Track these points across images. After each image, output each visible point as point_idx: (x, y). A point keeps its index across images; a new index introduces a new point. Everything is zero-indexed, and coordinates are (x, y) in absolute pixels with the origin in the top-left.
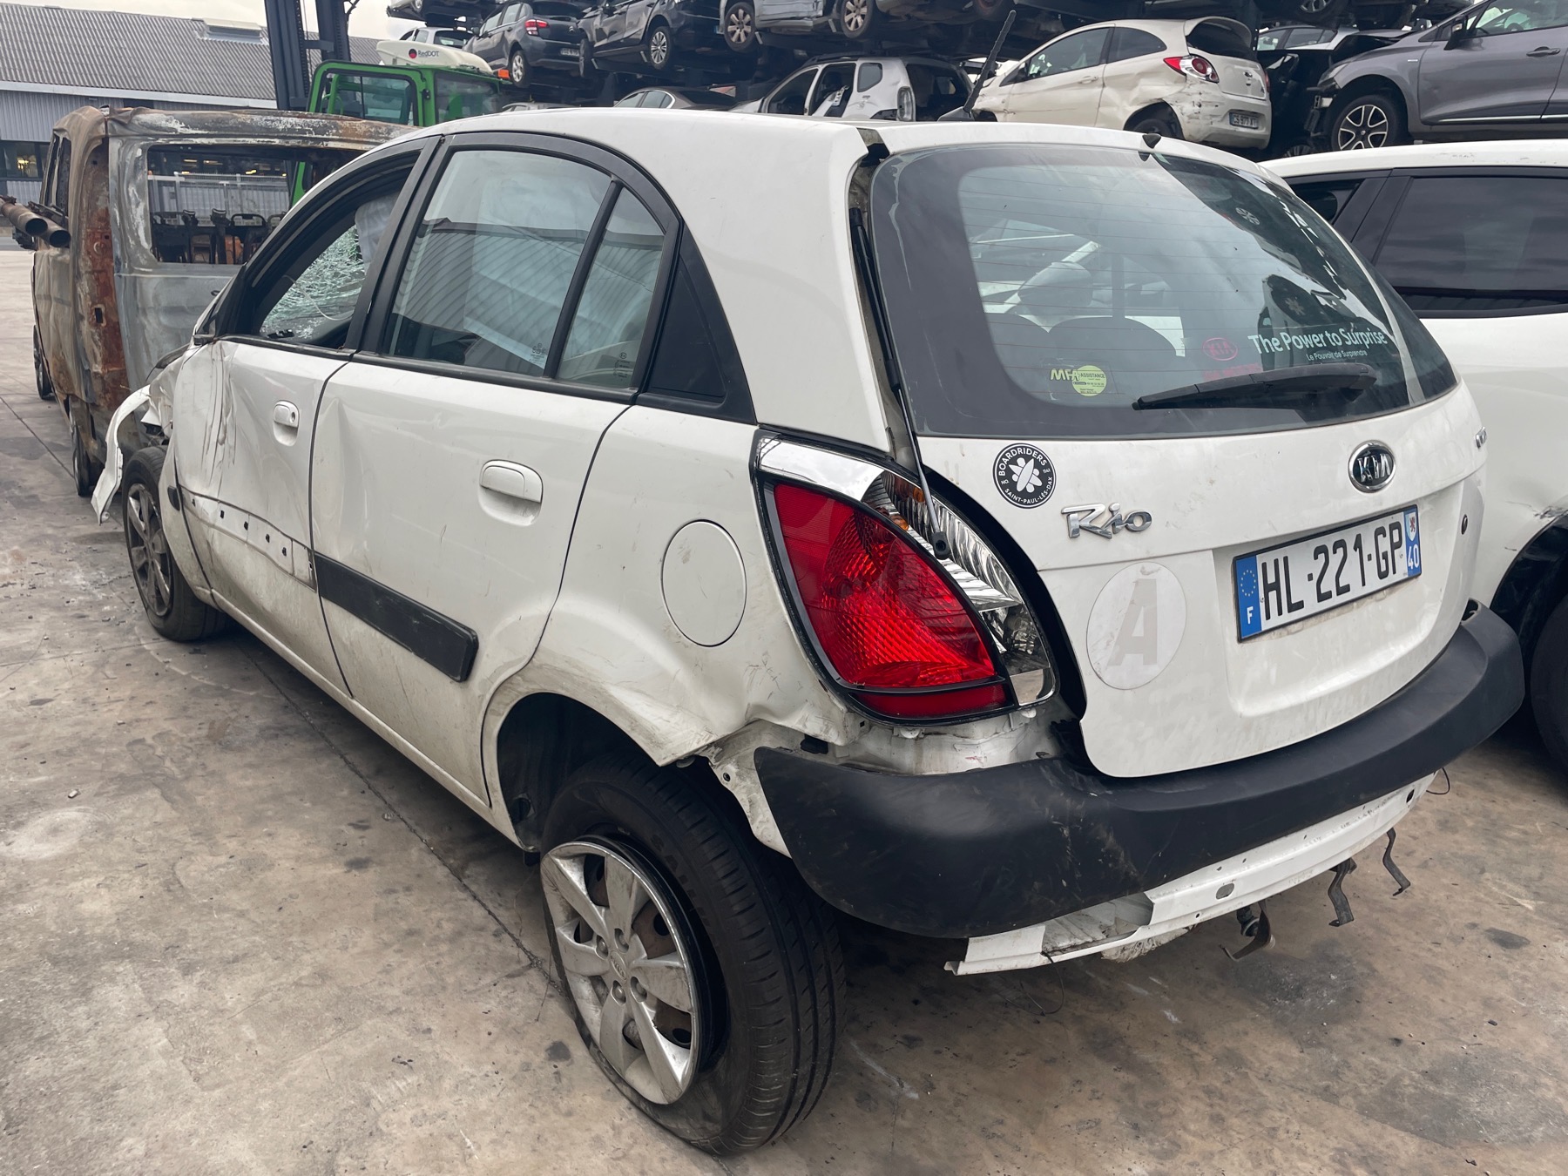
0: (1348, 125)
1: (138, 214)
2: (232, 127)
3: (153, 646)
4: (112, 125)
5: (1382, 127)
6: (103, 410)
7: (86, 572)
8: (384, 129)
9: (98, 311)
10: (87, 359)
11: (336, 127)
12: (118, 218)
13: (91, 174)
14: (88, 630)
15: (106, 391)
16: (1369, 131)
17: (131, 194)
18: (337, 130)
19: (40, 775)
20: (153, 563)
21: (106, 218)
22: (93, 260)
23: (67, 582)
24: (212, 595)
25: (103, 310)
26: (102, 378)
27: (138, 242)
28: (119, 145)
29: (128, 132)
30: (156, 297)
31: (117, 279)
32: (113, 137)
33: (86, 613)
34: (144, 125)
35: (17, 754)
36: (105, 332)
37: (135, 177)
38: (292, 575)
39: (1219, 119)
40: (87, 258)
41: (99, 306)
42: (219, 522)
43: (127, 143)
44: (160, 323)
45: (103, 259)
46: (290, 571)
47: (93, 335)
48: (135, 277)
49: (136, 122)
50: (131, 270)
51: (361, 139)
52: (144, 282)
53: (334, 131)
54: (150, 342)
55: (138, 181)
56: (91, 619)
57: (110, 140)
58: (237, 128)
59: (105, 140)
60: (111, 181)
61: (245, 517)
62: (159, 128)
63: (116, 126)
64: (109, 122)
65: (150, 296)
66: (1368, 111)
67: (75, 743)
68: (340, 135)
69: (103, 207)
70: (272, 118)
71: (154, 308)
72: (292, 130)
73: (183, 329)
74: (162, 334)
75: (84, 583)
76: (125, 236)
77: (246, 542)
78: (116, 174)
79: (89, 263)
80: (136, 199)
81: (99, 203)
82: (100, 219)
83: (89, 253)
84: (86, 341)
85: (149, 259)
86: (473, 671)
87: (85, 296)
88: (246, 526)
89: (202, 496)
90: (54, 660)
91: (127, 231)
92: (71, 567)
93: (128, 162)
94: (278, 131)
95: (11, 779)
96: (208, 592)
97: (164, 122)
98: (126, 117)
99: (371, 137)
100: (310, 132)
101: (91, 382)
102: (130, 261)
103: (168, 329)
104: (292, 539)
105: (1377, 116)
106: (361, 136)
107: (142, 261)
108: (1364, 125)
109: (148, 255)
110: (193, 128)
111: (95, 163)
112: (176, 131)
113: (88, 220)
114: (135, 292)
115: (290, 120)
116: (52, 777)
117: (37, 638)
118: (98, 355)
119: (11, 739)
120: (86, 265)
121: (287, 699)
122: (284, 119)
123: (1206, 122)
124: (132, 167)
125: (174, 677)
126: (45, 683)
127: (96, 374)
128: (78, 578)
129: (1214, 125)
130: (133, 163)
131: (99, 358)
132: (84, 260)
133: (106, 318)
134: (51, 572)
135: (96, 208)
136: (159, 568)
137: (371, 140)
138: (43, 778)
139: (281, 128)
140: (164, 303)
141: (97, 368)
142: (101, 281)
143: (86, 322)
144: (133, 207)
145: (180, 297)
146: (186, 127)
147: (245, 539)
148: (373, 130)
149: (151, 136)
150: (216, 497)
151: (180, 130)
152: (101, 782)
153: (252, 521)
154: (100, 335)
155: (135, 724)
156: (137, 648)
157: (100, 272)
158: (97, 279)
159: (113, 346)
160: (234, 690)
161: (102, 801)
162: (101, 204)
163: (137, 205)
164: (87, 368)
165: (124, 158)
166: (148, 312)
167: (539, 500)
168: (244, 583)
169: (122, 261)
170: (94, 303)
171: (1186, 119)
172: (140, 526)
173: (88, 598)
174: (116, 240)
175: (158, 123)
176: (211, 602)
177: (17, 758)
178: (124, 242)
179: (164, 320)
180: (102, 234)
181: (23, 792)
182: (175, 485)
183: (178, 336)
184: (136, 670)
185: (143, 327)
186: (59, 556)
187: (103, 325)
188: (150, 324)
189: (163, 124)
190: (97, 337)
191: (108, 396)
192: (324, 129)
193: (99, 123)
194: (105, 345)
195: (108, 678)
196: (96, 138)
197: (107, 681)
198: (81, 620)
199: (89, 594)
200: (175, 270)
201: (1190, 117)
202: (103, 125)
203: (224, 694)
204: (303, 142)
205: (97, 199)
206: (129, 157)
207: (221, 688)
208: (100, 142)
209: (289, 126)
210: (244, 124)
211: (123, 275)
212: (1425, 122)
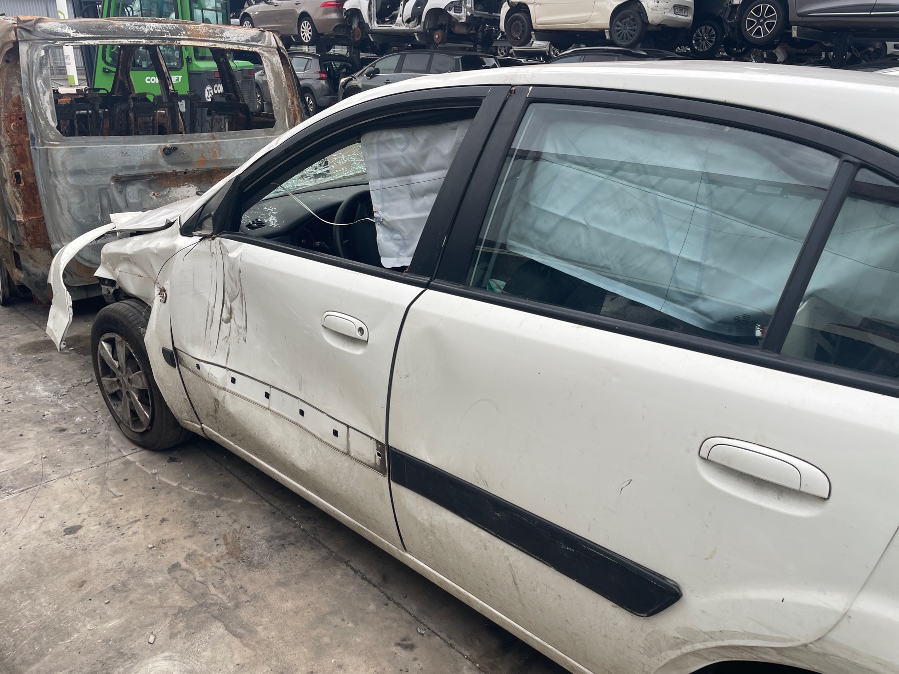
0: (752, 16)
1: (46, 101)
2: (110, 31)
3: (135, 456)
4: (20, 32)
5: (773, 18)
6: (27, 248)
7: (44, 383)
8: (218, 30)
9: (17, 176)
10: (13, 213)
11: (185, 29)
12: (30, 105)
13: (5, 70)
14: (74, 444)
15: (28, 235)
16: (765, 20)
17: (39, 86)
18: (186, 32)
19: (110, 618)
20: (128, 393)
21: (19, 103)
22: (11, 137)
23: (33, 394)
24: (202, 428)
25: (21, 174)
26: (24, 225)
27: (47, 122)
28: (27, 48)
29: (33, 37)
30: (63, 164)
31: (33, 151)
32: (21, 41)
33: (65, 426)
34: (45, 31)
35: (80, 594)
36: (23, 190)
37: (41, 72)
38: (348, 454)
39: (669, 10)
40: (7, 135)
41: (18, 171)
42: (230, 386)
43: (33, 46)
44: (67, 183)
45: (18, 136)
46: (343, 448)
47: (14, 193)
48: (47, 149)
49: (39, 30)
50: (43, 144)
51: (203, 38)
52: (54, 152)
53: (184, 32)
54: (61, 197)
55: (43, 75)
56: (71, 432)
57: (19, 43)
58: (114, 32)
59: (16, 44)
60: (23, 76)
61: (267, 389)
62: (56, 34)
63: (24, 33)
64: (18, 30)
65: (59, 163)
66: (764, 8)
67: (124, 576)
68: (189, 36)
69: (16, 95)
70: (139, 23)
71: (63, 172)
72: (154, 33)
73: (85, 186)
74: (69, 191)
75: (47, 393)
76: (37, 118)
77: (268, 409)
78: (27, 70)
79: (8, 139)
80: (43, 89)
81: (13, 93)
82: (14, 105)
83: (7, 131)
84: (10, 198)
85: (56, 135)
86: (663, 612)
87: (7, 164)
88: (267, 395)
89: (208, 363)
90: (62, 480)
91: (37, 113)
92: (28, 378)
93: (35, 60)
94: (144, 34)
95: (89, 627)
96: (199, 427)
97: (60, 29)
98: (31, 26)
99: (210, 37)
100: (167, 34)
101: (17, 229)
102: (42, 137)
103: (74, 187)
104: (348, 427)
105: (770, 11)
106: (203, 36)
107: (51, 136)
108: (762, 16)
109: (54, 131)
110: (82, 33)
111: (7, 61)
112: (70, 36)
113: (5, 105)
114: (48, 160)
115: (152, 24)
116: (122, 620)
117: (36, 457)
118: (19, 208)
119: (67, 578)
120: (6, 140)
121: (271, 504)
122: (148, 24)
123: (662, 12)
124: (39, 64)
125: (169, 490)
126: (65, 507)
127: (20, 222)
128: (40, 390)
129: (666, 14)
130: (39, 61)
131: (20, 210)
132: (4, 136)
133: (24, 179)
134: (16, 385)
135: (11, 96)
136: (137, 398)
137: (210, 39)
138: (114, 623)
139: (146, 31)
140: (70, 168)
141: (20, 218)
142: (18, 152)
143: (9, 184)
144: (41, 95)
145: (81, 162)
146: (77, 32)
147: (267, 406)
148: (211, 31)
149: (50, 40)
150: (224, 365)
151: (72, 35)
152: (168, 620)
153: (273, 393)
154: (20, 193)
155: (163, 546)
156: (123, 460)
157: (16, 145)
158: (15, 151)
159: (31, 201)
160: (223, 498)
161: (179, 642)
162: (15, 93)
163: (44, 94)
164: (13, 219)
165: (32, 58)
166: (58, 174)
167: (826, 496)
168: (268, 441)
169: (35, 136)
170: (14, 169)
171: (650, 10)
172: (114, 365)
173: (58, 410)
174: (30, 121)
175: (56, 30)
176: (201, 433)
177: (82, 600)
178: (36, 123)
179: (70, 180)
180: (16, 116)
181: (106, 641)
182: (171, 348)
183: (81, 191)
184: (134, 484)
185: (55, 186)
186: (14, 368)
187: (22, 185)
188: (60, 184)
189: (59, 30)
190: (18, 195)
191: (30, 238)
192: (177, 32)
193: (9, 30)
194: (24, 200)
195: (116, 496)
196: (8, 43)
197: (116, 500)
198: (63, 434)
199: (57, 405)
200: (77, 142)
201: (652, 9)
202: (13, 32)
203: (218, 504)
204: (163, 42)
205: (11, 90)
206: (35, 56)
207: (211, 498)
208: (11, 45)
209: (152, 30)
210: (118, 28)
211: (37, 148)
212: (800, 15)
